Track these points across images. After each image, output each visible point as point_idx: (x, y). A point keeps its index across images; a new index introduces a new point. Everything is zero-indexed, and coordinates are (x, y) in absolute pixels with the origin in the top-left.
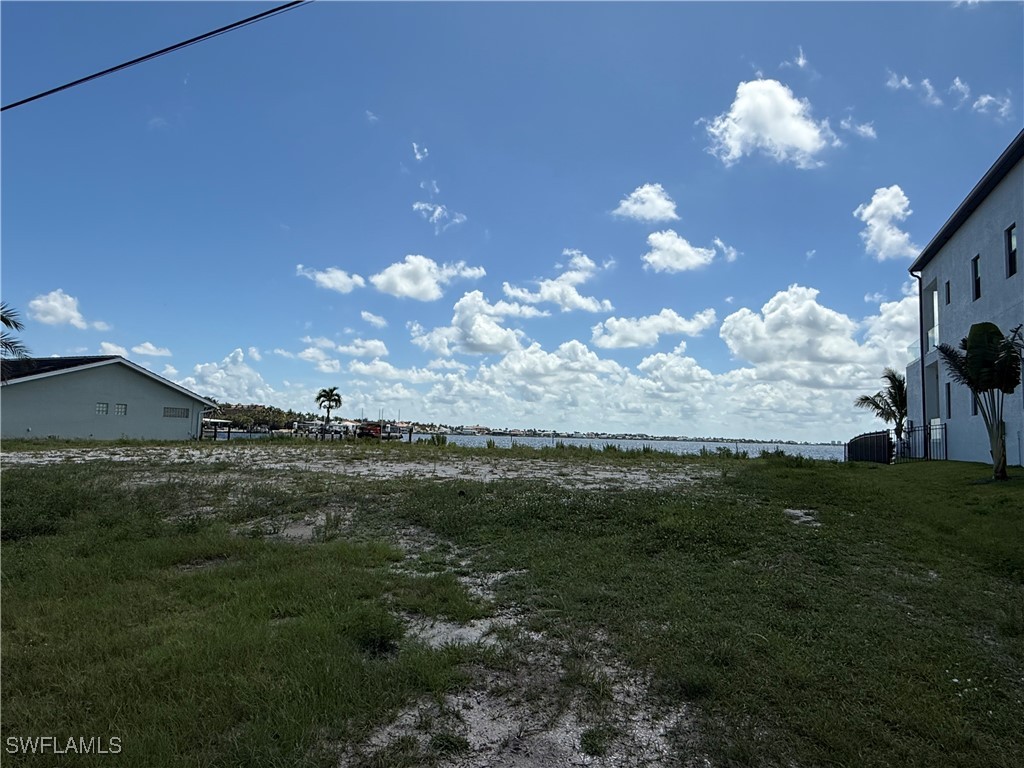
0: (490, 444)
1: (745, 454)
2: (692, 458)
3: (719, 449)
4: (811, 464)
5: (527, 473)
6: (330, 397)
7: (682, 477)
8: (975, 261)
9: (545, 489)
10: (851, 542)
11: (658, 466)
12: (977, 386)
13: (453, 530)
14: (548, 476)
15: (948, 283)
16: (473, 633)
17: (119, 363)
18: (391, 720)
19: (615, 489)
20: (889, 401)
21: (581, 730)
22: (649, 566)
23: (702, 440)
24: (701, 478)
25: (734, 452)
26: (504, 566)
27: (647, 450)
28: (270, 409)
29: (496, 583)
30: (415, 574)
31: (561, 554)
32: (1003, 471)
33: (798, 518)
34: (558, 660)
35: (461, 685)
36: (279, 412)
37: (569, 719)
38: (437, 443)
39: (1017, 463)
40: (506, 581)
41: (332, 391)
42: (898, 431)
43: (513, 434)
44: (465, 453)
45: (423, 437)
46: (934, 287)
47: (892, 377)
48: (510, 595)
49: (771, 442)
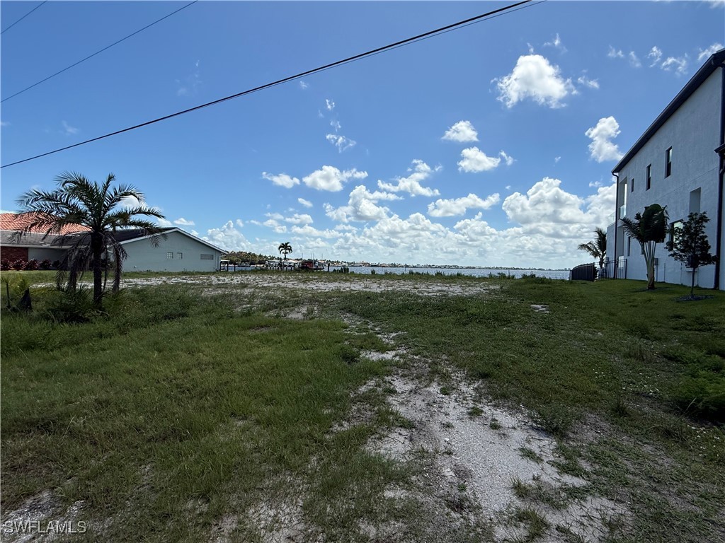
0: (373, 272)
1: (513, 276)
2: (484, 279)
3: (499, 274)
4: (550, 281)
5: (397, 288)
6: (285, 247)
7: (478, 289)
8: (649, 167)
9: (409, 296)
10: (562, 320)
11: (466, 283)
12: (642, 239)
13: (367, 315)
14: (408, 289)
15: (633, 180)
16: (389, 356)
17: (177, 231)
18: (365, 384)
19: (444, 295)
20: (596, 246)
21: (440, 388)
22: (464, 330)
23: (490, 269)
24: (489, 290)
25: (507, 275)
26: (396, 330)
27: (459, 275)
28: (250, 254)
29: (394, 337)
30: (356, 334)
31: (422, 325)
32: (653, 285)
33: (538, 309)
34: (427, 365)
35: (389, 373)
36: (254, 255)
37: (434, 384)
38: (344, 272)
39: (663, 281)
40: (399, 336)
41: (286, 244)
42: (601, 263)
43: (383, 266)
44: (362, 277)
45: (336, 269)
46: (625, 181)
47: (600, 232)
48: (401, 342)
49: (529, 269)
